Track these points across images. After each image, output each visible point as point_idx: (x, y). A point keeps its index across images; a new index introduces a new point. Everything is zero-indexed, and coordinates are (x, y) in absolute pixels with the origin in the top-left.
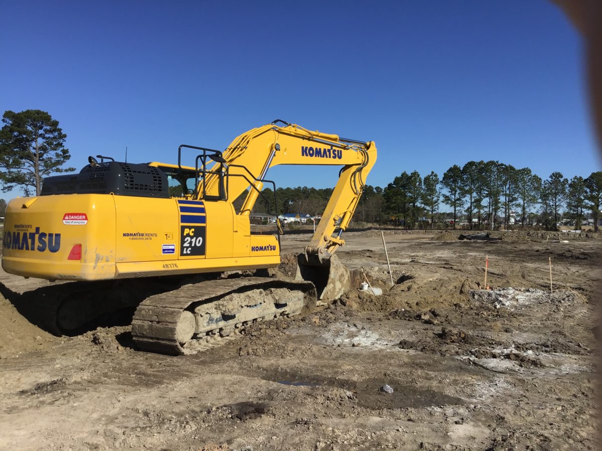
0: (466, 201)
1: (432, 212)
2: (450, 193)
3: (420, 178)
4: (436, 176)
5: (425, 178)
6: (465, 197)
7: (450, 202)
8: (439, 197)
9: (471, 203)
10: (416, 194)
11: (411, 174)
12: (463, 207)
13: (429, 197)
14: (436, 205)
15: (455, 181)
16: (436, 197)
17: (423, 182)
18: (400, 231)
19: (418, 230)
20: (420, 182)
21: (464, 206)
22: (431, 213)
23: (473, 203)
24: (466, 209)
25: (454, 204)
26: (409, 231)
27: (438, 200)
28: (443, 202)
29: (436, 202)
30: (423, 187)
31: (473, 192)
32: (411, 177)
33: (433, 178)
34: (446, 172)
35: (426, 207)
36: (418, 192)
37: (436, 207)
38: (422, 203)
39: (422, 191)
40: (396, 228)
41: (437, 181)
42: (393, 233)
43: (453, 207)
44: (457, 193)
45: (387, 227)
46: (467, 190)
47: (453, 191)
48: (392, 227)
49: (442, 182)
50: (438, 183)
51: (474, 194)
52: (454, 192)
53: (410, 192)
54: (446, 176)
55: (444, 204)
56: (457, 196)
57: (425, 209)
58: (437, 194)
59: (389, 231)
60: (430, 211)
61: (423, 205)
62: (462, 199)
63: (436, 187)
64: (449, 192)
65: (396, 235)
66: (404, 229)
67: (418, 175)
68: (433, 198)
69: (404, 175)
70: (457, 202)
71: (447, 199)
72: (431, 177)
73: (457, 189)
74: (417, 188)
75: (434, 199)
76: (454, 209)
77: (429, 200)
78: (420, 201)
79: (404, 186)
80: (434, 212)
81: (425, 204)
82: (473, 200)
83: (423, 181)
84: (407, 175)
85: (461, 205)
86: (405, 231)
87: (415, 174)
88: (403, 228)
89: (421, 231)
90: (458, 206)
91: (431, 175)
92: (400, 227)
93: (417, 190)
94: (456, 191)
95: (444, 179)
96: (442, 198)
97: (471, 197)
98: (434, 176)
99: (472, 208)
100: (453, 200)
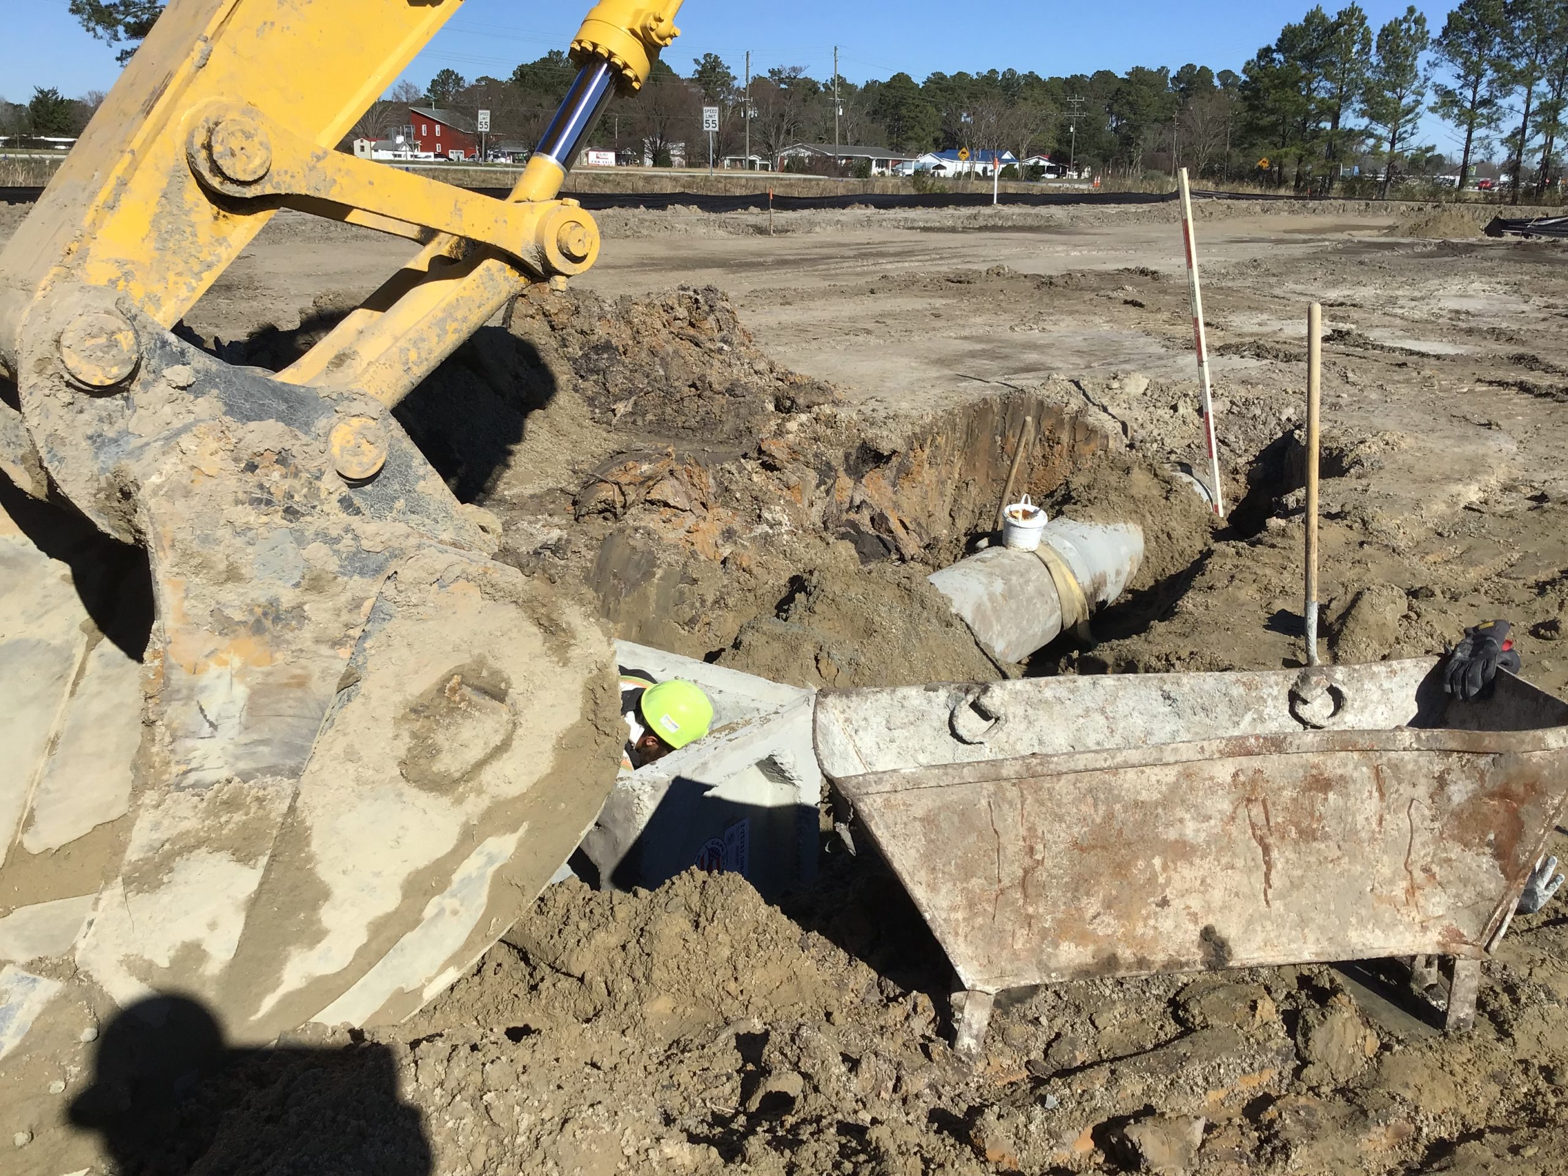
0: (1512, 108)
1: (1393, 144)
2: (1461, 82)
3: (1367, 29)
4: (1420, 21)
5: (1383, 30)
6: (1509, 93)
7: (1456, 111)
8: (1422, 95)
9: (1526, 115)
10: (1348, 84)
11: (1339, 14)
12: (1497, 126)
13: (1388, 94)
14: (1409, 121)
15: (1481, 42)
16: (1414, 93)
17: (1374, 44)
18: (1280, 203)
19: (1341, 201)
20: (1366, 42)
21: (1502, 125)
22: (1386, 147)
23: (1535, 113)
24: (1507, 134)
25: (1469, 119)
26: (1312, 204)
27: (1418, 103)
28: (1433, 110)
29: (1411, 110)
30: (1374, 60)
31: (1539, 78)
32: (1339, 25)
33: (1409, 28)
34: (1456, 9)
35: (1374, 125)
36: (1353, 75)
37: (1409, 127)
38: (1363, 113)
39: (1368, 74)
40: (1271, 192)
41: (1421, 41)
42: (1258, 209)
43: (1465, 127)
44: (1484, 80)
45: (1241, 190)
46: (1521, 72)
47: (1472, 73)
48: (1258, 191)
49: (1440, 43)
50: (1423, 48)
51: (1542, 86)
52: (1472, 78)
53: (1327, 77)
54: (1454, 25)
55: (1436, 117)
56: (1483, 91)
57: (1371, 135)
58: (1416, 84)
59: (1244, 204)
60: (1386, 139)
61: (1364, 122)
62: (1500, 102)
63: (1415, 59)
64: (1459, 77)
65: (1268, 216)
66: (1296, 198)
67: (1362, 20)
68: (1401, 98)
69: (1314, 18)
70: (1479, 111)
71: (1448, 99)
72: (1405, 26)
73: (1485, 66)
74: (1354, 61)
75: (1404, 102)
76: (1466, 135)
77: (1386, 102)
78: (1358, 106)
79: (1309, 58)
80: (1398, 146)
81: (1372, 118)
82: (1535, 104)
83: (1375, 38)
84: (1324, 18)
85: (1492, 121)
86: (1297, 204)
87: (1352, 16)
88: (1292, 194)
89: (1350, 204)
90: (1480, 125)
91: (1405, 19)
92: (1282, 192)
93: (1350, 71)
94: (1480, 76)
95: (1446, 32)
96: (1431, 98)
97: (1529, 93)
98: (1416, 22)
99: (1528, 132)
100: (1468, 105)
